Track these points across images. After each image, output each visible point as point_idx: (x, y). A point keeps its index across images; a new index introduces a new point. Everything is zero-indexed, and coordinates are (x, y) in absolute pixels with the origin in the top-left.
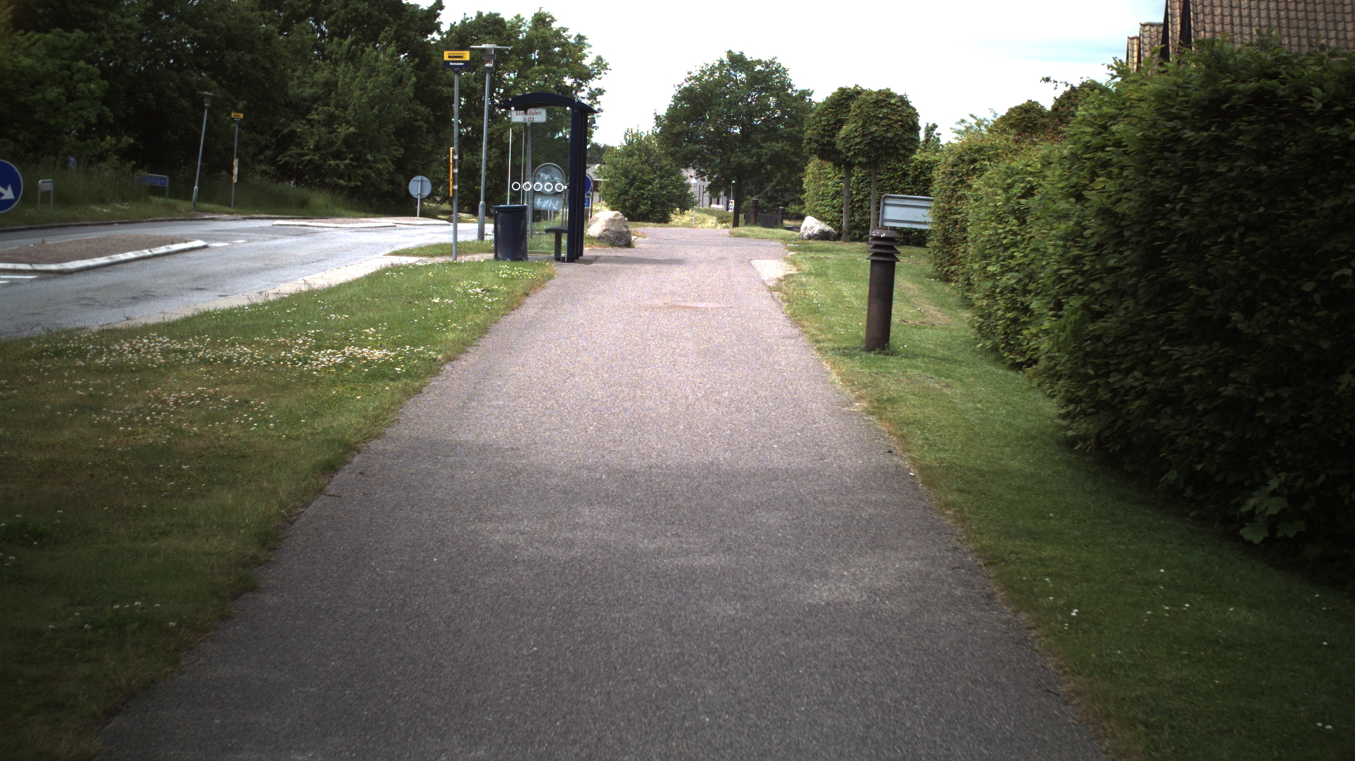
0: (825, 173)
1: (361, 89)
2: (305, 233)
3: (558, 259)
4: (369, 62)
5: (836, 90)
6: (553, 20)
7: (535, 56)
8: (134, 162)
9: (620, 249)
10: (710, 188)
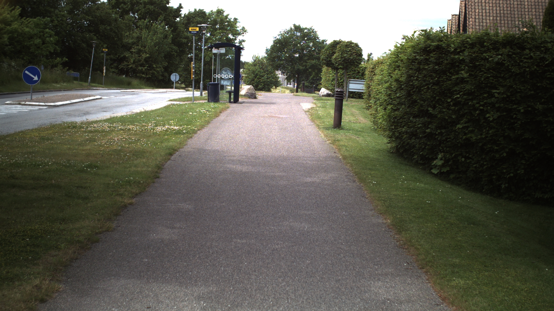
0: (329, 72)
1: (151, 40)
2: (134, 94)
3: (230, 102)
4: (154, 29)
5: (332, 41)
6: (223, 12)
7: (218, 26)
8: (68, 68)
9: (252, 99)
10: (287, 78)
